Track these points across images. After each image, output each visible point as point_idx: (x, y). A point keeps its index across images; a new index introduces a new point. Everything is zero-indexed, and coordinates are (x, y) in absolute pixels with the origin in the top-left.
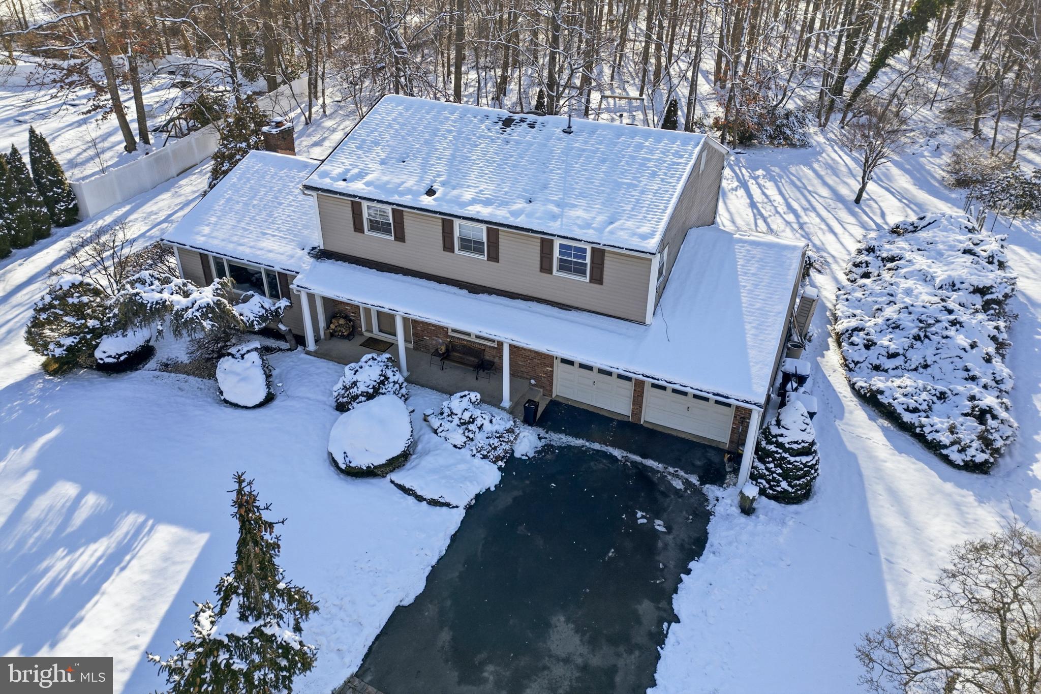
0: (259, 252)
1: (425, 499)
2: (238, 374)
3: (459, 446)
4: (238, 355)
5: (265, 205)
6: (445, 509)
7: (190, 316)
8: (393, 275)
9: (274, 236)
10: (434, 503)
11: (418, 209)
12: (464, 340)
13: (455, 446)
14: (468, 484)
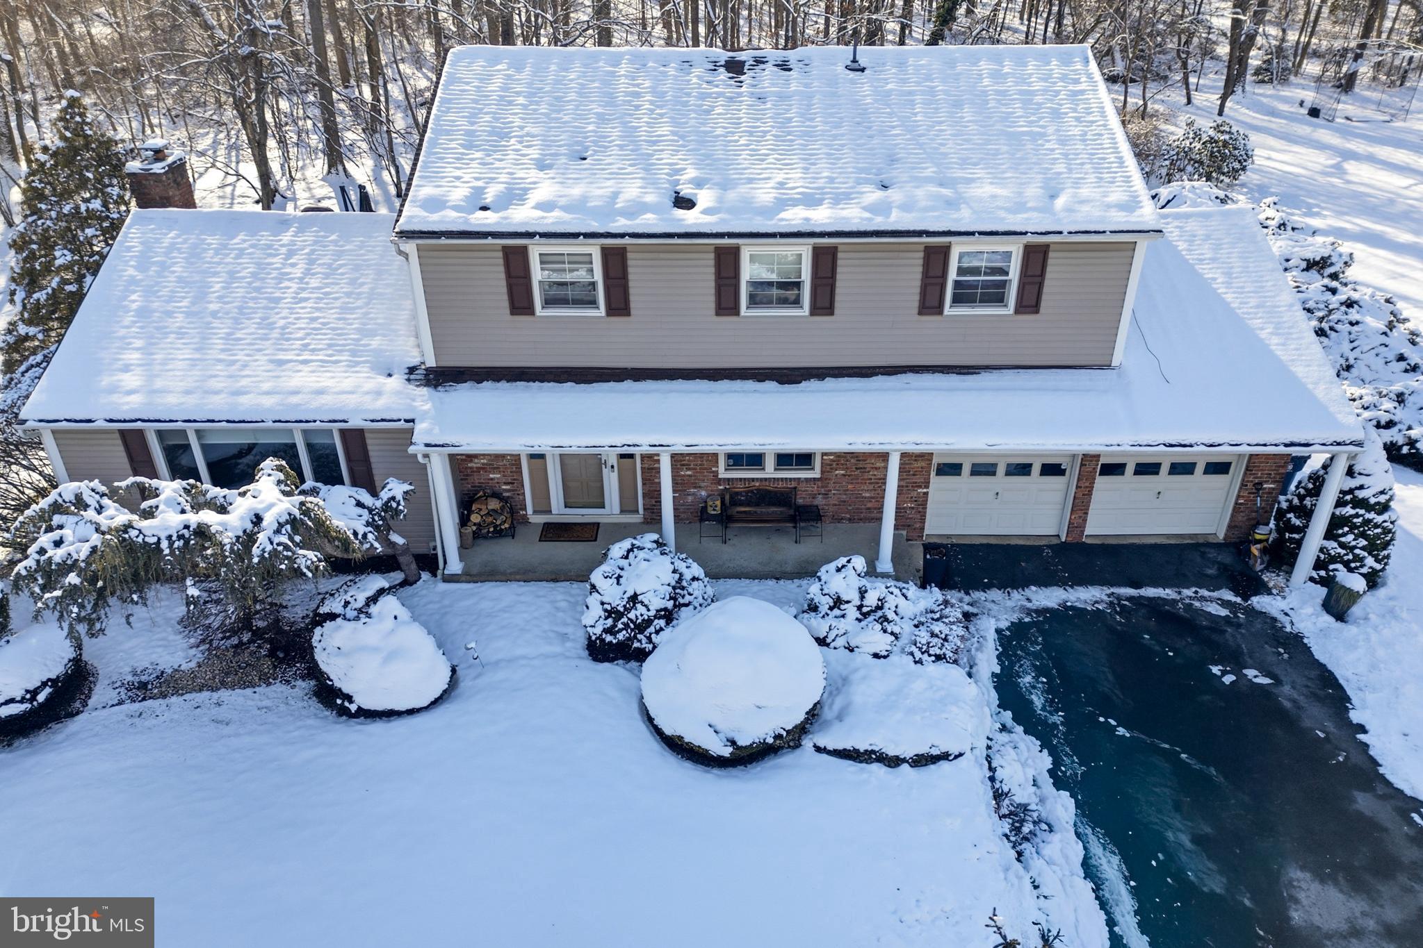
0: (294, 400)
1: (904, 761)
2: (376, 649)
3: (884, 653)
4: (351, 613)
5: (240, 308)
6: (944, 765)
7: (269, 548)
8: (612, 384)
9: (305, 362)
10: (922, 761)
11: (680, 236)
12: (753, 480)
13: (876, 656)
14: (954, 709)
